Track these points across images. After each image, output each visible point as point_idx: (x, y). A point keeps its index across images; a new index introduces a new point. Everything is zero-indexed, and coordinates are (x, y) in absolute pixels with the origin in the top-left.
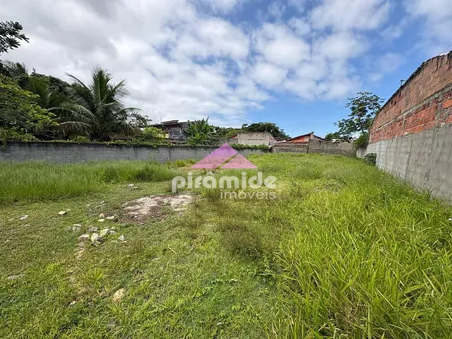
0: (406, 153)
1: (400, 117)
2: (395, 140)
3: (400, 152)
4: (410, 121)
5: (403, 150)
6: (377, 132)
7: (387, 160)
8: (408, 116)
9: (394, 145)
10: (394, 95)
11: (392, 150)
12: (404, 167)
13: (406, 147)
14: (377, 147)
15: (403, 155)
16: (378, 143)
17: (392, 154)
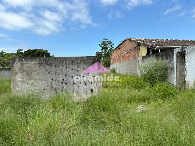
0: (125, 67)
1: (122, 55)
2: (121, 63)
3: (123, 67)
4: (125, 56)
5: (124, 66)
6: (114, 59)
7: (120, 70)
8: (124, 54)
9: (121, 64)
10: (119, 45)
11: (121, 66)
12: (125, 71)
13: (125, 65)
14: (115, 66)
15: (124, 68)
16: (115, 64)
17: (121, 68)
